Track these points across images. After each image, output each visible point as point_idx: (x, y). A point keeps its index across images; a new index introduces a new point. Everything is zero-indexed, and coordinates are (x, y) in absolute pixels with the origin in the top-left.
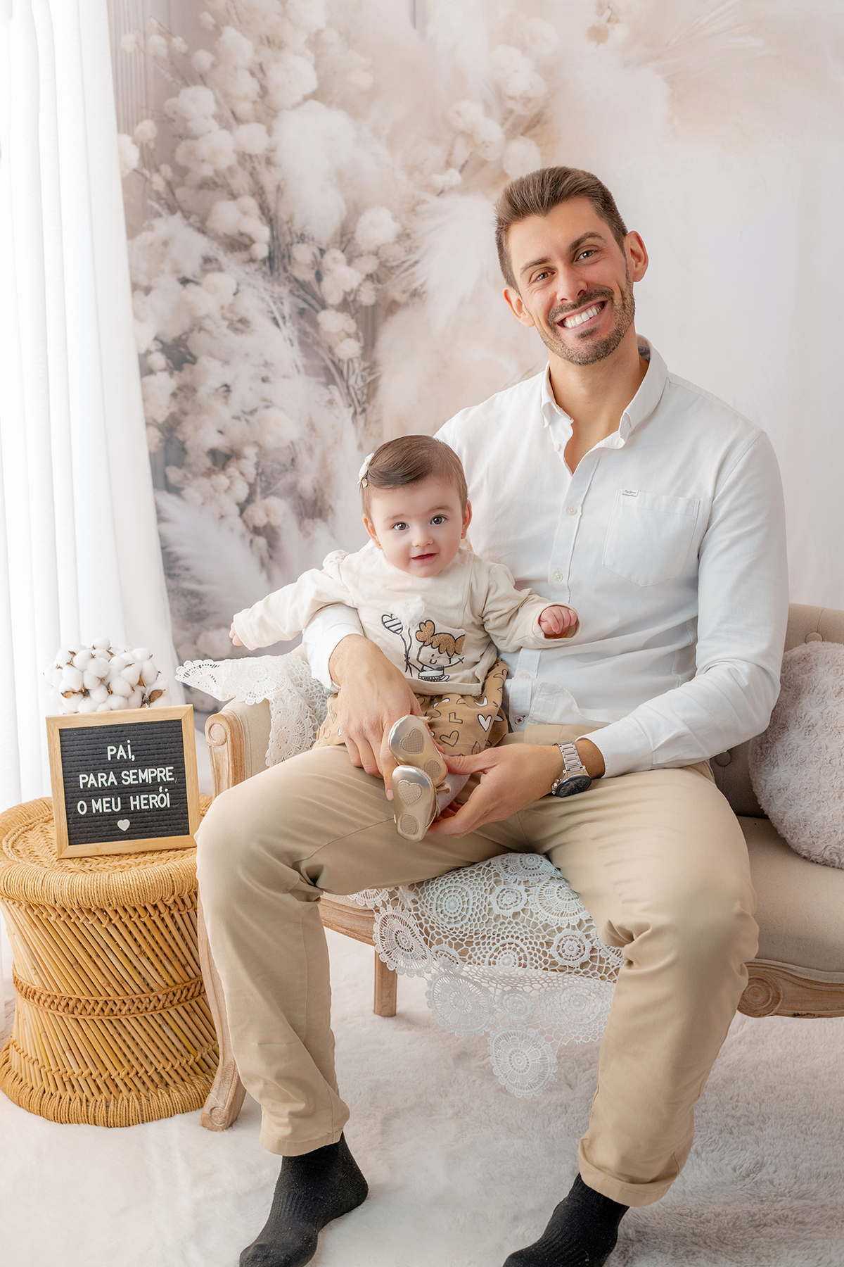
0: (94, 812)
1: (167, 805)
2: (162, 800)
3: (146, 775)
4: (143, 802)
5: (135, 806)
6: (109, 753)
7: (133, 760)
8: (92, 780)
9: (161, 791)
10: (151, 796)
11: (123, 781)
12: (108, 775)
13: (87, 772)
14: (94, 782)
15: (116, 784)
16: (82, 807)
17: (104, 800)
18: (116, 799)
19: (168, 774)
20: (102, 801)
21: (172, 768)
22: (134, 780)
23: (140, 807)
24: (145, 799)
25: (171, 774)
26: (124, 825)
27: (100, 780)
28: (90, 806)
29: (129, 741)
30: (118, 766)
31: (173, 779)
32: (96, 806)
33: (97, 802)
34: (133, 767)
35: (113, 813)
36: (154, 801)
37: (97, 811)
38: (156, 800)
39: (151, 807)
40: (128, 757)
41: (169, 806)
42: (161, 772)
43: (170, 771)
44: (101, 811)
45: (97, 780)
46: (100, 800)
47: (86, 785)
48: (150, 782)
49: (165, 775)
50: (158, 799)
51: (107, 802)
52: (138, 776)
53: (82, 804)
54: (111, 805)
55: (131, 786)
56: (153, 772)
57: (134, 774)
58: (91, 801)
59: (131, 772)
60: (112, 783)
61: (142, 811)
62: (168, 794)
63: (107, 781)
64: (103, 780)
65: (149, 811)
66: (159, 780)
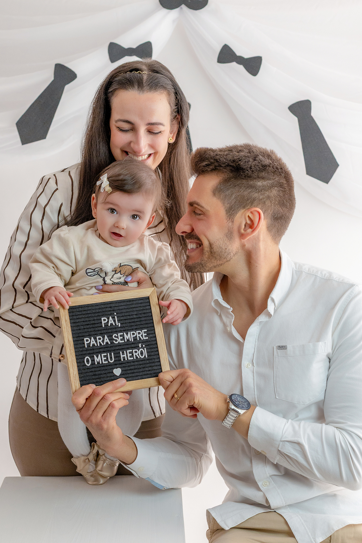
0: (96, 363)
1: (145, 356)
2: (142, 353)
3: (129, 336)
4: (129, 355)
5: (124, 357)
6: (103, 322)
7: (119, 326)
8: (93, 341)
9: (140, 346)
10: (134, 351)
11: (114, 341)
12: (104, 337)
13: (90, 336)
14: (94, 342)
15: (109, 343)
16: (88, 361)
17: (103, 355)
18: (111, 354)
19: (144, 335)
20: (101, 356)
21: (146, 330)
22: (121, 340)
23: (128, 359)
24: (130, 353)
25: (146, 334)
26: (117, 372)
27: (98, 341)
28: (93, 360)
29: (115, 314)
30: (110, 331)
31: (147, 338)
32: (97, 359)
33: (97, 356)
34: (121, 331)
35: (109, 365)
36: (137, 354)
37: (98, 363)
38: (138, 353)
39: (135, 358)
40: (116, 324)
41: (147, 356)
42: (139, 333)
43: (145, 332)
44: (101, 363)
45: (96, 342)
46: (99, 355)
47: (89, 345)
48: (132, 341)
49: (142, 336)
50: (139, 352)
51: (104, 356)
52: (124, 338)
53: (87, 359)
54: (107, 358)
55: (119, 345)
56: (133, 334)
57: (121, 336)
58: (94, 357)
59: (119, 334)
60: (107, 343)
61: (129, 362)
62: (145, 349)
63: (103, 341)
64: (101, 341)
65: (133, 361)
66: (138, 339)
